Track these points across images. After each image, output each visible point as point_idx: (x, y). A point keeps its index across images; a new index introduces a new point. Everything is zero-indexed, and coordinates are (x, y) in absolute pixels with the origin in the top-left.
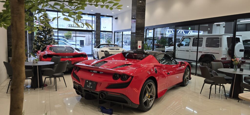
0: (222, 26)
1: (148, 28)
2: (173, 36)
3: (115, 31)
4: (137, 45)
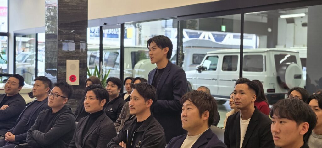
0: (298, 23)
1: (105, 24)
2: (190, 47)
3: (16, 32)
4: (65, 73)
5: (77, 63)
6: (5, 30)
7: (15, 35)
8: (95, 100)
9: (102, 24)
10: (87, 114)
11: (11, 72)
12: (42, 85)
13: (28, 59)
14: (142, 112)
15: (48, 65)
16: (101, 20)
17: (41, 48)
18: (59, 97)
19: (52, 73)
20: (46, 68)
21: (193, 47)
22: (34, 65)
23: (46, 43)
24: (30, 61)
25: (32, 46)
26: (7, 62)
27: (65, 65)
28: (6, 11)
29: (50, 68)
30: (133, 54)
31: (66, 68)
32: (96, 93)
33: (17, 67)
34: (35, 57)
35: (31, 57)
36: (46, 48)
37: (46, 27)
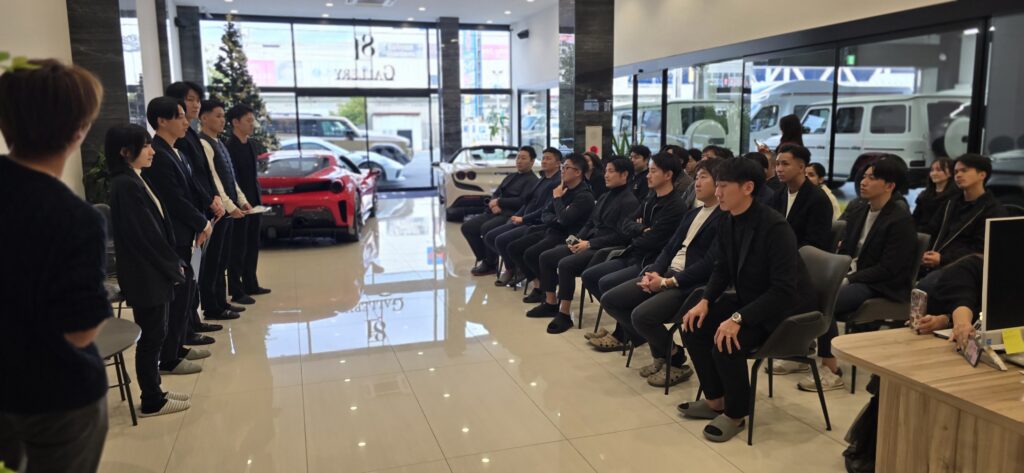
1: (641, 71)
2: (789, 94)
3: (521, 88)
4: (584, 144)
5: (598, 130)
6: (506, 86)
7: (520, 93)
8: (615, 174)
9: (637, 72)
10: (608, 189)
11: (515, 144)
12: (552, 157)
13: (538, 125)
14: (661, 185)
15: (563, 134)
16: (634, 65)
17: (555, 105)
18: (570, 170)
19: (568, 144)
20: (560, 138)
21: (795, 94)
22: (545, 134)
23: (561, 97)
24: (540, 128)
25: (542, 104)
26: (510, 131)
27: (584, 133)
28: (507, 51)
29: (566, 137)
30: (685, 112)
31: (584, 138)
32: (615, 165)
33: (524, 137)
34: (546, 121)
35: (540, 121)
36: (560, 106)
37: (561, 77)
